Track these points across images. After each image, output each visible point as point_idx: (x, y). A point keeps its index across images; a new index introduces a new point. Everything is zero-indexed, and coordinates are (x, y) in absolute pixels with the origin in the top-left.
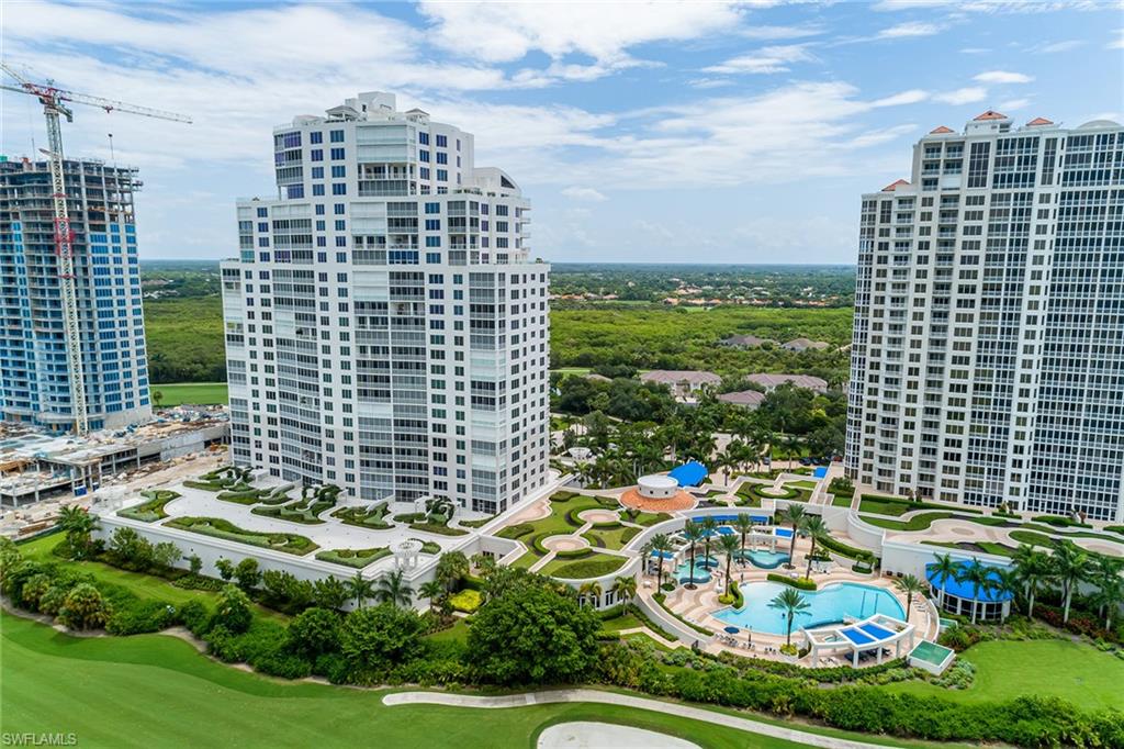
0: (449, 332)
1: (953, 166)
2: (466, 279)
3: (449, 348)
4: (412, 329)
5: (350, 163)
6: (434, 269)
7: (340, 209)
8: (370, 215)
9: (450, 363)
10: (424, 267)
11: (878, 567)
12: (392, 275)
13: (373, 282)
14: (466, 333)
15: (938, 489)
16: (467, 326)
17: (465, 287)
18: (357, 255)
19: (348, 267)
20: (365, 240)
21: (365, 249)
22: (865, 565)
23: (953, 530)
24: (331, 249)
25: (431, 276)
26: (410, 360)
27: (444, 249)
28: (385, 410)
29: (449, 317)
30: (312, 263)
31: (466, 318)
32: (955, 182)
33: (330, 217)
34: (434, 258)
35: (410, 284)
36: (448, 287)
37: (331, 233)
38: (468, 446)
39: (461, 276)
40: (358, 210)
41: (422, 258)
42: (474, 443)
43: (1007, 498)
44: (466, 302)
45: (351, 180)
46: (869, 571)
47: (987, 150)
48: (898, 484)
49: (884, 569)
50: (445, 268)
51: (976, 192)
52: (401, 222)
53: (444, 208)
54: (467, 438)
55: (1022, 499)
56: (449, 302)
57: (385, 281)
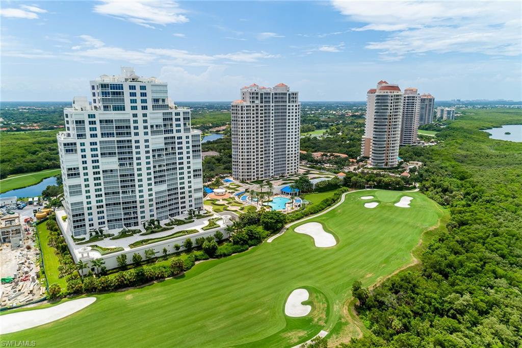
0: (185, 155)
1: (257, 98)
2: (190, 137)
3: (185, 160)
4: (172, 156)
5: (149, 98)
6: (179, 135)
7: (145, 115)
8: (156, 117)
9: (185, 165)
10: (175, 134)
12: (165, 138)
13: (158, 141)
14: (191, 155)
16: (191, 152)
17: (190, 140)
18: (153, 133)
19: (149, 137)
20: (155, 126)
21: (155, 130)
24: (141, 131)
25: (178, 137)
26: (172, 167)
27: (182, 128)
28: (164, 187)
29: (184, 150)
30: (131, 136)
31: (191, 150)
32: (257, 102)
33: (140, 119)
34: (178, 131)
35: (170, 141)
36: (184, 140)
37: (141, 125)
38: (193, 191)
39: (188, 136)
40: (152, 115)
41: (174, 131)
42: (195, 190)
44: (190, 145)
45: (150, 104)
47: (263, 95)
50: (183, 134)
51: (262, 105)
52: (167, 119)
53: (181, 114)
54: (192, 189)
56: (184, 145)
57: (163, 141)
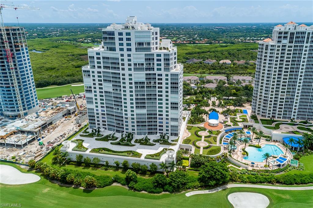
0: (164, 90)
1: (285, 38)
2: (169, 76)
3: (164, 94)
4: (152, 89)
5: (133, 42)
6: (159, 72)
7: (129, 55)
8: (139, 57)
9: (164, 98)
10: (156, 71)
11: (271, 139)
12: (146, 74)
13: (140, 76)
14: (169, 90)
15: (277, 116)
16: (169, 88)
17: (169, 77)
18: (135, 69)
19: (132, 72)
20: (137, 64)
21: (138, 67)
22: (268, 139)
23: (285, 128)
24: (126, 67)
25: (158, 74)
26: (152, 98)
27: (162, 67)
28: (144, 111)
29: (164, 86)
30: (119, 70)
31: (169, 86)
32: (285, 42)
33: (126, 58)
34: (159, 69)
35: (152, 77)
36: (164, 77)
37: (126, 62)
38: (170, 119)
39: (168, 75)
40: (135, 56)
41: (155, 69)
42: (171, 119)
43: (292, 117)
44: (169, 82)
45: (133, 47)
46: (269, 141)
47: (294, 34)
48: (267, 115)
49: (273, 139)
50: (163, 72)
51: (291, 45)
52: (149, 59)
53: (162, 56)
54: (169, 117)
55: (295, 117)
56: (164, 81)
57: (144, 76)
